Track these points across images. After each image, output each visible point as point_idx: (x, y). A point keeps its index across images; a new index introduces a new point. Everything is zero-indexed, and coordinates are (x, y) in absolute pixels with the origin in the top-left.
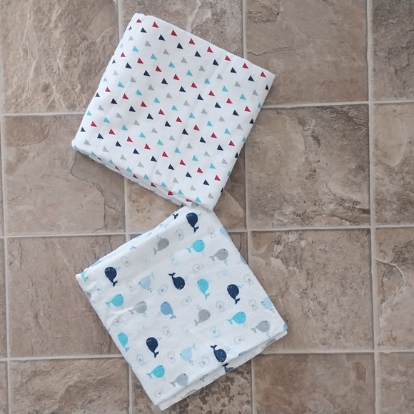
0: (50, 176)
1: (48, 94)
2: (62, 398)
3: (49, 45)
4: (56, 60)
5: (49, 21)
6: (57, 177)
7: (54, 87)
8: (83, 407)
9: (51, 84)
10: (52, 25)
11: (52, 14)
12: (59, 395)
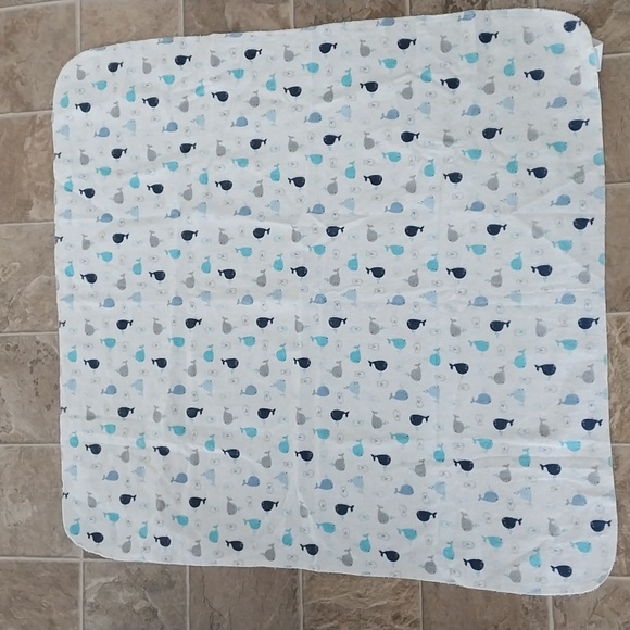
0: (624, 248)
1: (624, 335)
2: (609, 13)
3: (622, 386)
4: (615, 370)
5: (622, 411)
6: (615, 247)
7: (618, 341)
8: (586, 7)
9: (621, 346)
10: (620, 407)
11: (620, 418)
12: (612, 17)
